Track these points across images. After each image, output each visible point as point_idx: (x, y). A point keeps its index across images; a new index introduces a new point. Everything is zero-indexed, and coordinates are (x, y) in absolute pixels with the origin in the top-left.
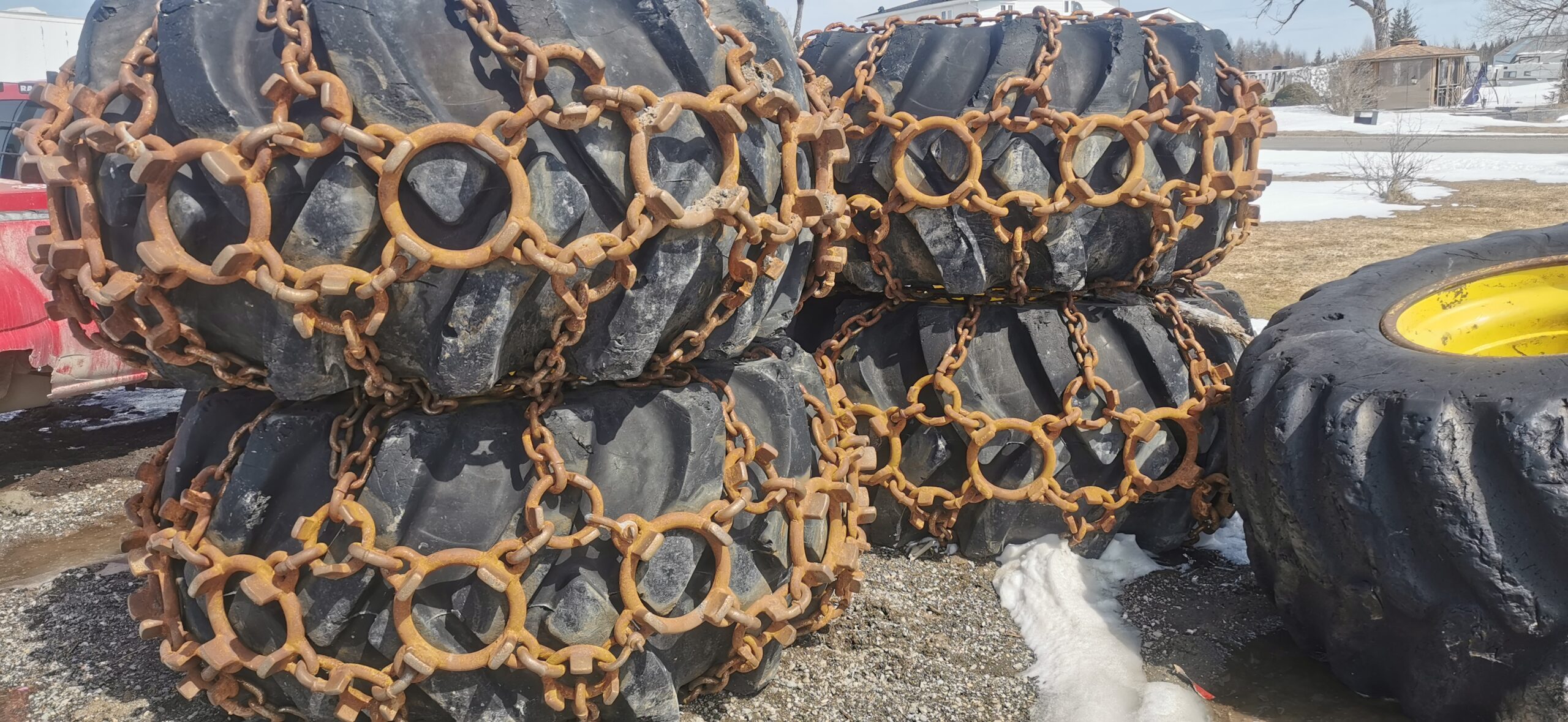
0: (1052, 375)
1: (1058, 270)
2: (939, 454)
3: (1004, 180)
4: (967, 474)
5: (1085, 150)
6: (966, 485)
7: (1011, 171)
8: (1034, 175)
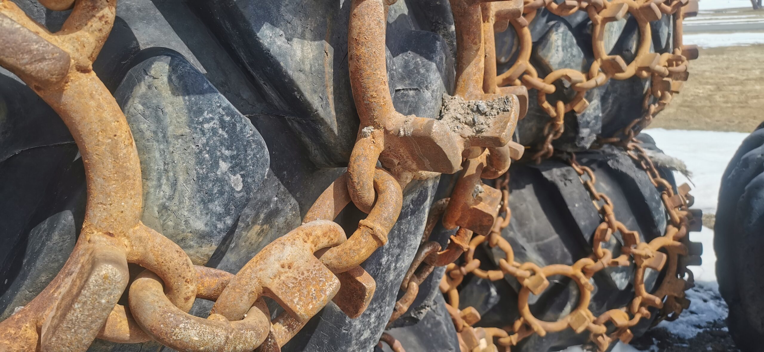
0: (582, 223)
1: (581, 135)
2: (492, 300)
3: (547, 60)
4: (520, 315)
5: (609, 30)
6: (518, 324)
7: (553, 51)
8: (572, 55)
